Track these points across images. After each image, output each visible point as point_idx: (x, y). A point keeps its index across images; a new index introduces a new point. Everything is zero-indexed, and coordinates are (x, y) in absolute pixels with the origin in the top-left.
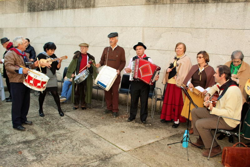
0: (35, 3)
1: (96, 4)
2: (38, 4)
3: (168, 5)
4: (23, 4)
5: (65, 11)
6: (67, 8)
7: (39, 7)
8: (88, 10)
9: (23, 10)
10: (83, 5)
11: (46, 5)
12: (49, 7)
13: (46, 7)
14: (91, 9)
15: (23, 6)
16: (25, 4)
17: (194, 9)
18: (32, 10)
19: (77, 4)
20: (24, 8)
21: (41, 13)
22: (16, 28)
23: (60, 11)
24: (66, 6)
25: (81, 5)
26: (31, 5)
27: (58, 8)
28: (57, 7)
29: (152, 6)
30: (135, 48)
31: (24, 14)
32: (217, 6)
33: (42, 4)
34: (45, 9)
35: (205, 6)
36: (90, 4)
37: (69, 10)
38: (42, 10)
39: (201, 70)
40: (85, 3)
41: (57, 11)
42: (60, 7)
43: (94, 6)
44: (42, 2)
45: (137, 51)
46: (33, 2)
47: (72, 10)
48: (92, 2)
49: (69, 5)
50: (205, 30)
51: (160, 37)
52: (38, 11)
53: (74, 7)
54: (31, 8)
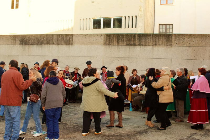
0: (26, 39)
1: (73, 43)
2: (29, 40)
3: (116, 46)
4: (16, 39)
5: (51, 46)
6: (53, 44)
7: (30, 42)
8: (68, 46)
9: (15, 43)
10: (64, 43)
11: (36, 41)
12: (38, 43)
13: (36, 43)
14: (70, 46)
15: (16, 40)
16: (18, 39)
17: (129, 48)
18: (23, 43)
19: (60, 42)
20: (16, 42)
21: (31, 46)
22: (8, 55)
23: (47, 46)
24: (52, 43)
25: (63, 43)
26: (23, 40)
27: (46, 44)
28: (45, 42)
29: (107, 46)
30: (101, 69)
31: (17, 46)
32: (140, 47)
33: (33, 40)
34: (35, 43)
35: (135, 47)
36: (69, 43)
37: (54, 46)
38: (32, 44)
39: (135, 77)
40: (66, 42)
41: (45, 46)
42: (47, 43)
43: (72, 44)
44: (33, 39)
45: (103, 70)
46: (25, 38)
47: (56, 46)
48: (71, 42)
49: (54, 43)
50: (135, 59)
51: (113, 62)
52: (29, 45)
53: (58, 44)
54: (23, 42)
